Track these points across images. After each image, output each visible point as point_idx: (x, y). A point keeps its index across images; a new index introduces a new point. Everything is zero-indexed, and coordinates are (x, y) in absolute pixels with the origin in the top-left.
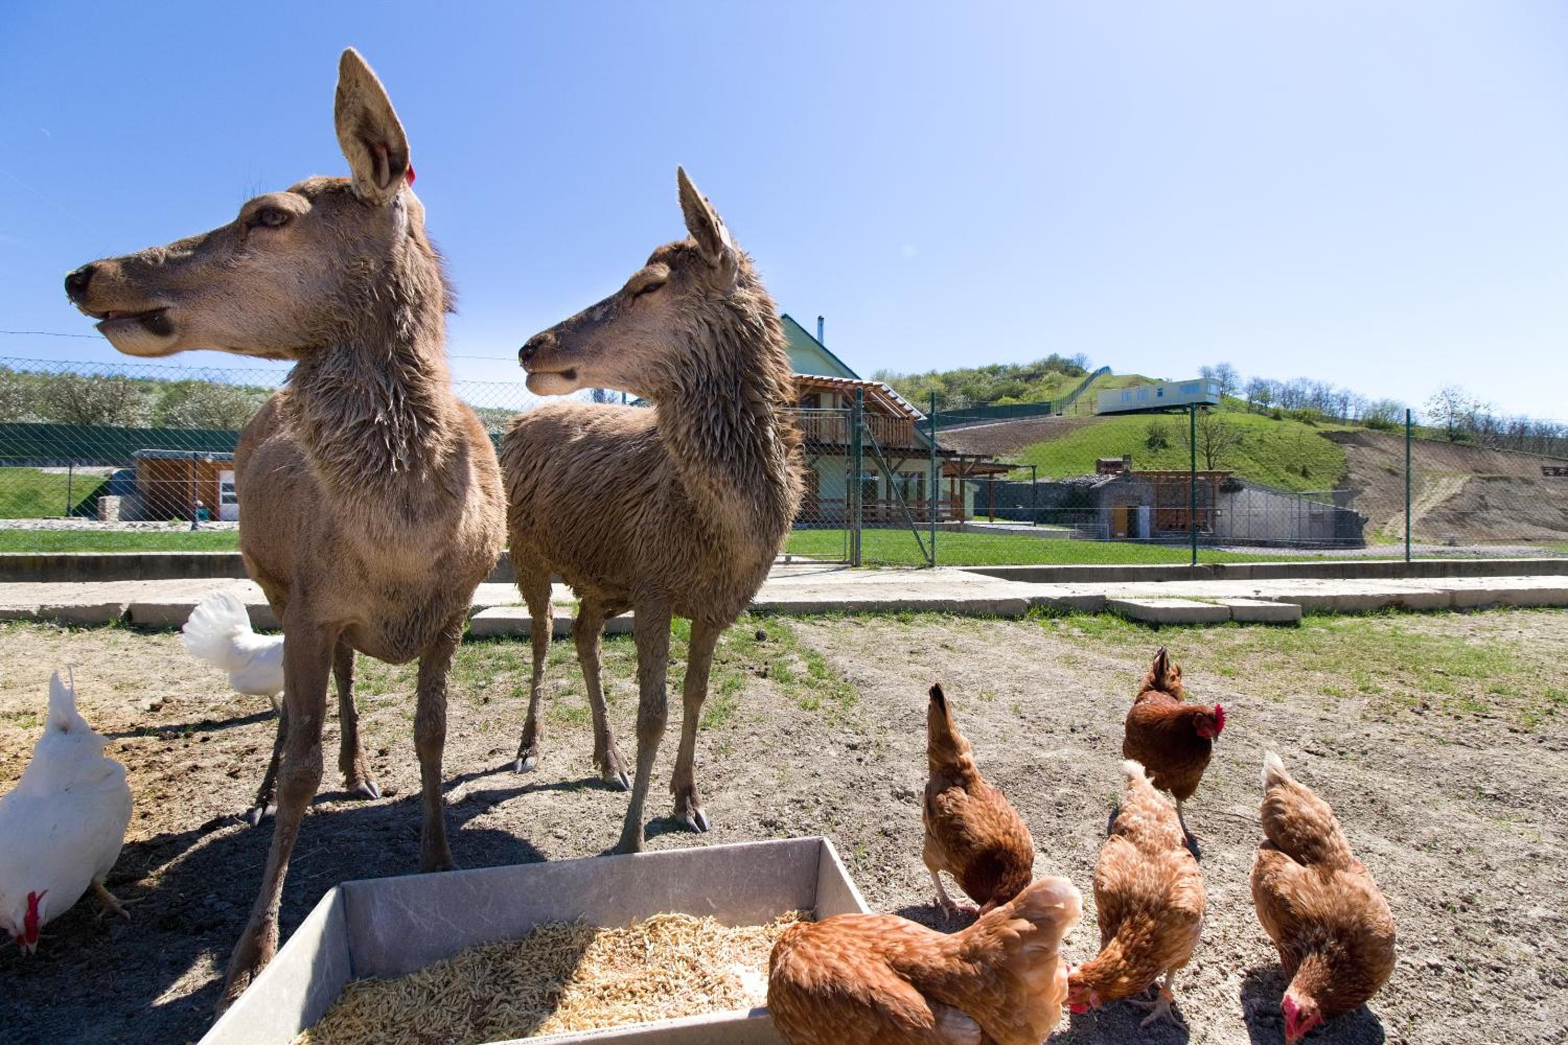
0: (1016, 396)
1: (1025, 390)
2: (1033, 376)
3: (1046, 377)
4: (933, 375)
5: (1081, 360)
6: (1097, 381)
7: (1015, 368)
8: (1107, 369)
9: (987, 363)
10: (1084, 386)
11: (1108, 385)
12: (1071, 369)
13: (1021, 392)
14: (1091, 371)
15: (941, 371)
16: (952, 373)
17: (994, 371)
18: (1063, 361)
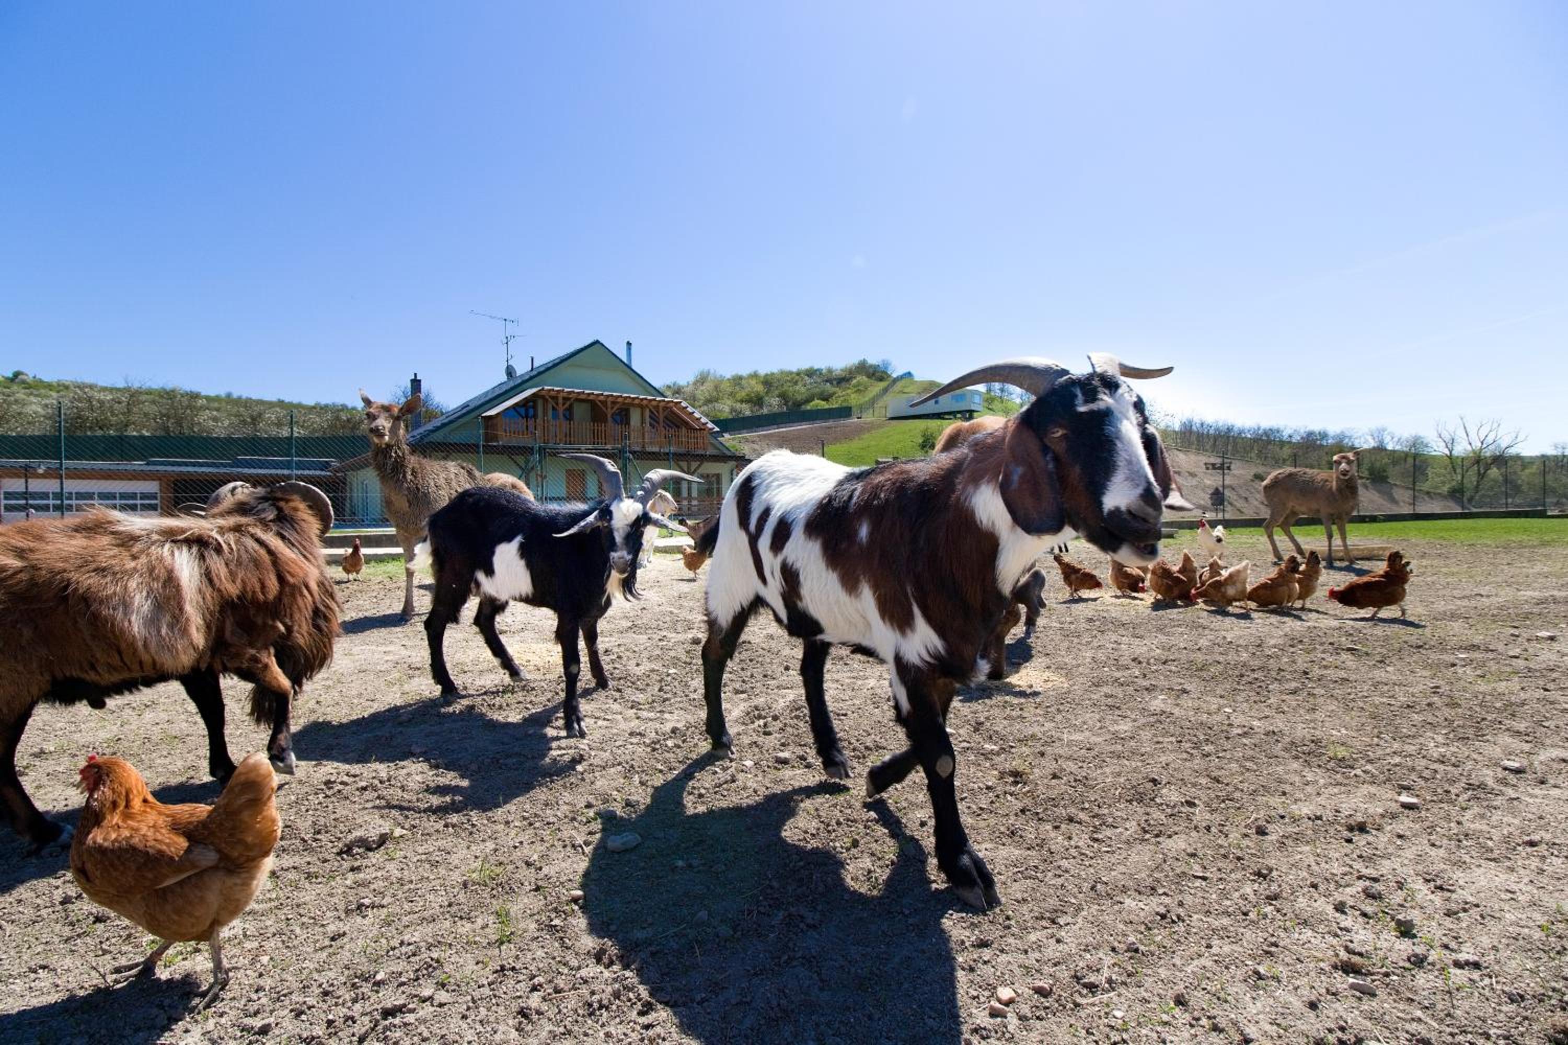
0: (826, 399)
1: (834, 393)
2: (843, 380)
3: (854, 381)
4: (755, 375)
5: (886, 364)
6: (899, 385)
7: (830, 371)
8: (909, 374)
9: (805, 365)
10: (886, 390)
11: (906, 391)
12: (876, 374)
13: (831, 395)
14: (894, 375)
15: (762, 372)
16: (773, 374)
17: (811, 373)
18: (871, 366)
